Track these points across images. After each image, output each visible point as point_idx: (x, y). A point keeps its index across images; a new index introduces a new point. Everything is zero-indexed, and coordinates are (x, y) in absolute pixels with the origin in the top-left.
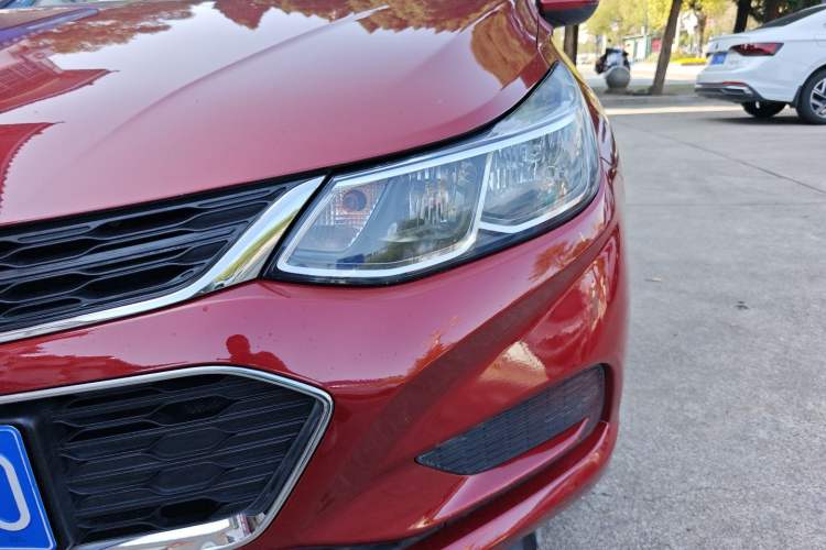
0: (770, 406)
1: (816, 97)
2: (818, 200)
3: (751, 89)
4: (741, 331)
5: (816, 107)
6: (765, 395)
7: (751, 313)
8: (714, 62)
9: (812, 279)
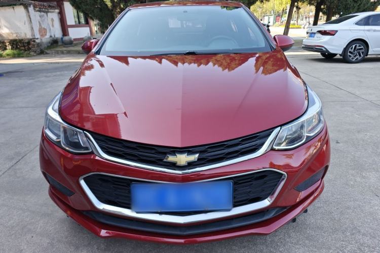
0: (352, 175)
1: (350, 52)
2: (356, 100)
3: (325, 48)
4: (339, 151)
5: (350, 56)
6: (351, 172)
7: (341, 144)
8: (310, 36)
9: (359, 132)
